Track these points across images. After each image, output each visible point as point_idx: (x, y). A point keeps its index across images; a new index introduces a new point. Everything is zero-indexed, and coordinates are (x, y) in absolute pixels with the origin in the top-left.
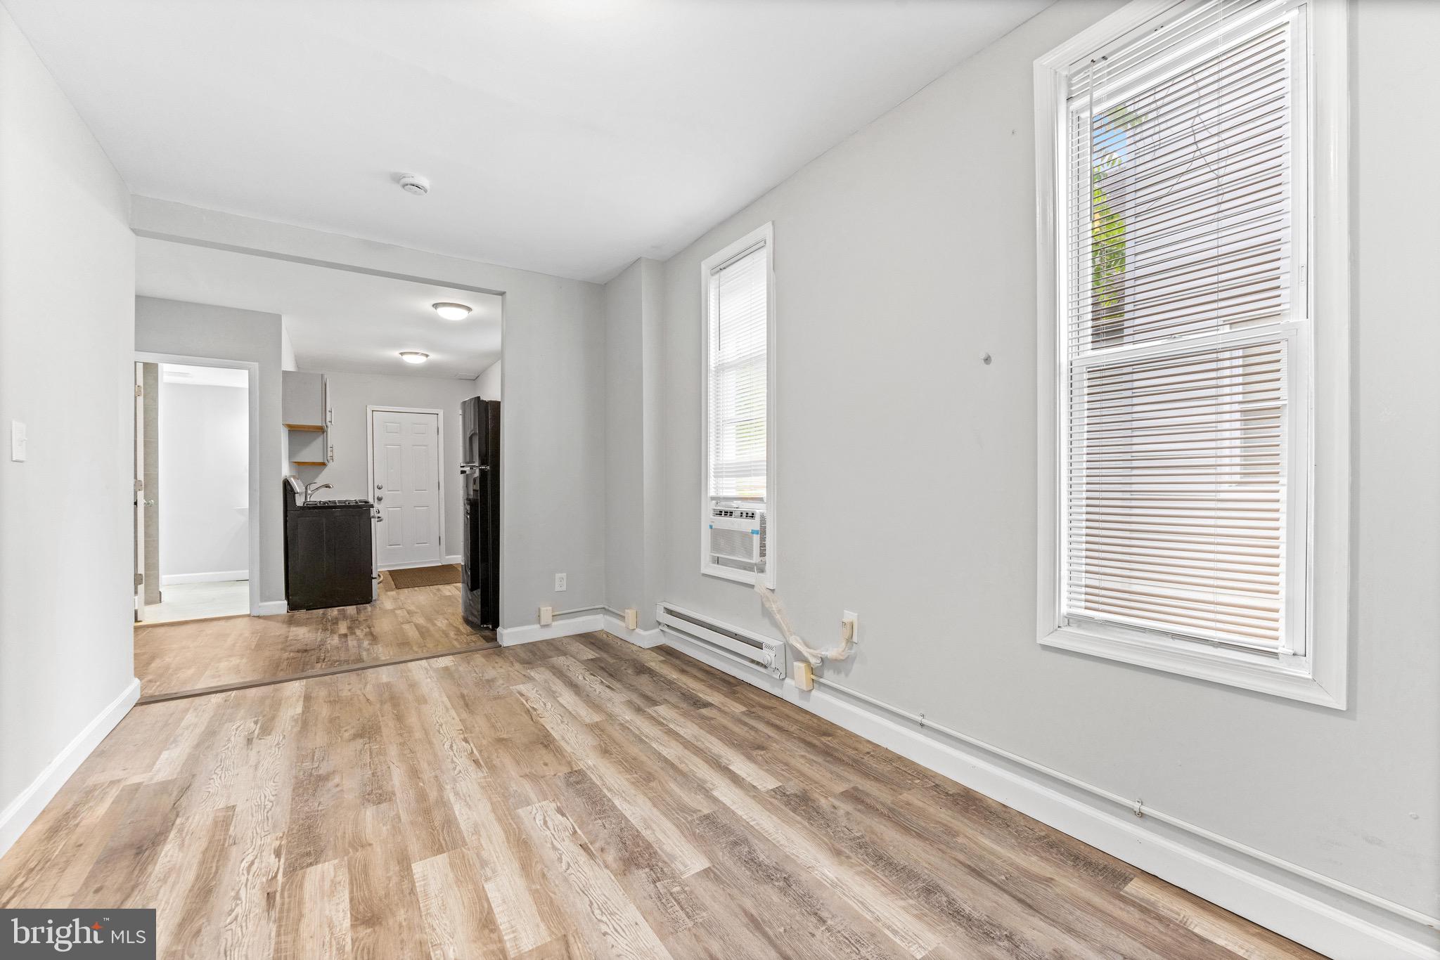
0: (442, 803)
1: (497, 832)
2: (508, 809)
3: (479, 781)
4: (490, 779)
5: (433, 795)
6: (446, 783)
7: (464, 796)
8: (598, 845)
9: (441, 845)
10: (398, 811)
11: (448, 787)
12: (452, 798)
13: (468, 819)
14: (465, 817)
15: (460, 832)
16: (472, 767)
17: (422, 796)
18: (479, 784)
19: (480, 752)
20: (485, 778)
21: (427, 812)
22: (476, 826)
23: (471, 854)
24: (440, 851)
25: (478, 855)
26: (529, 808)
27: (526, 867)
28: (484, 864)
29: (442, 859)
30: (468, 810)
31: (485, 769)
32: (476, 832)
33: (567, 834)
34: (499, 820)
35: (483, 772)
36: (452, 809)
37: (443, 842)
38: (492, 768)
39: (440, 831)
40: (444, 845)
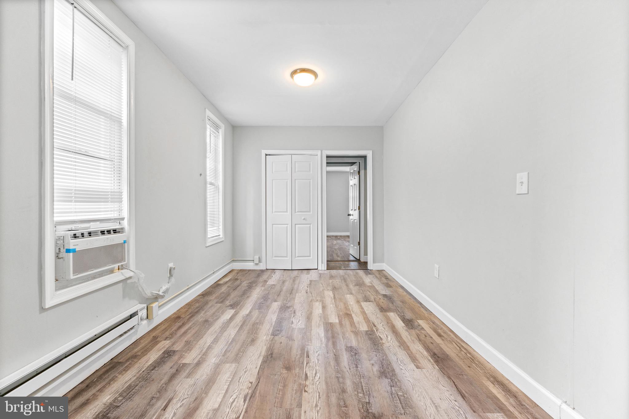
0: (328, 339)
1: (313, 323)
2: (307, 329)
3: (311, 344)
4: (307, 343)
5: (330, 344)
6: (324, 347)
7: (319, 339)
8: (291, 312)
9: (330, 325)
10: (343, 340)
11: (324, 345)
12: (323, 339)
13: (320, 330)
14: (321, 331)
15: (324, 327)
16: (311, 353)
17: (334, 344)
18: (311, 343)
19: (303, 363)
20: (308, 345)
21: (333, 337)
22: (319, 327)
23: (323, 320)
24: (331, 323)
25: (321, 319)
26: (300, 327)
27: (311, 313)
28: (320, 317)
29: (331, 321)
30: (319, 333)
31: (306, 350)
32: (319, 325)
33: (296, 317)
34: (311, 326)
35: (308, 348)
36: (325, 335)
37: (330, 326)
38: (303, 349)
39: (330, 329)
40: (329, 325)
